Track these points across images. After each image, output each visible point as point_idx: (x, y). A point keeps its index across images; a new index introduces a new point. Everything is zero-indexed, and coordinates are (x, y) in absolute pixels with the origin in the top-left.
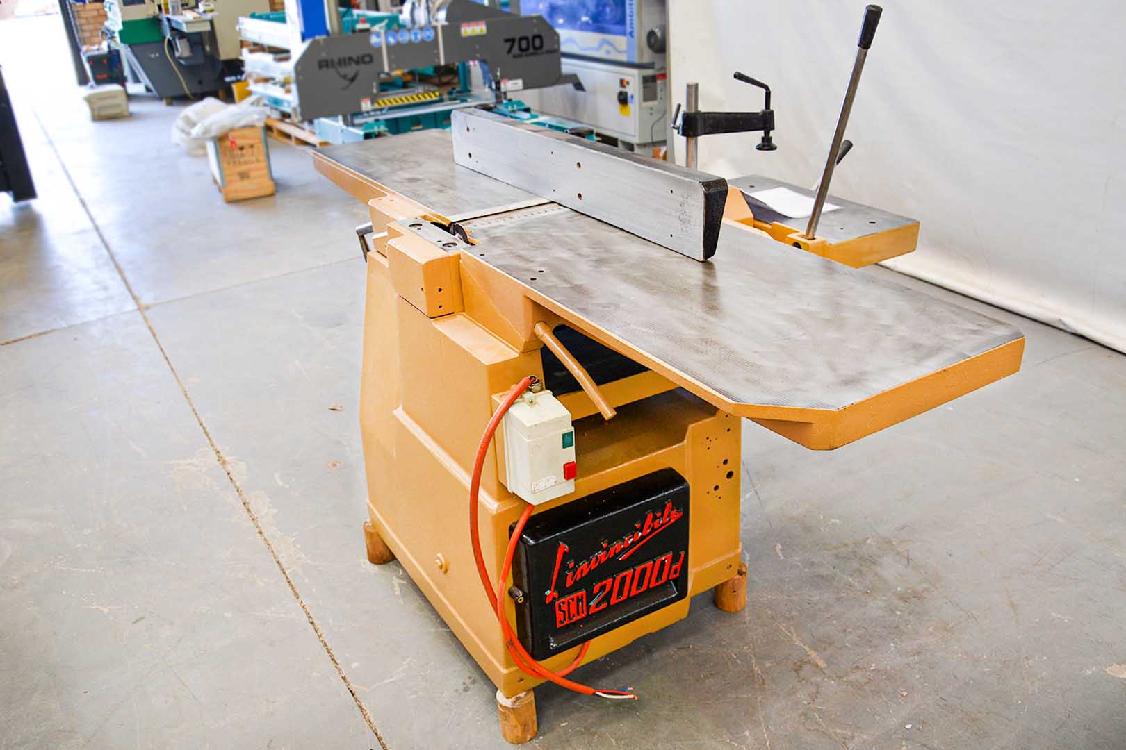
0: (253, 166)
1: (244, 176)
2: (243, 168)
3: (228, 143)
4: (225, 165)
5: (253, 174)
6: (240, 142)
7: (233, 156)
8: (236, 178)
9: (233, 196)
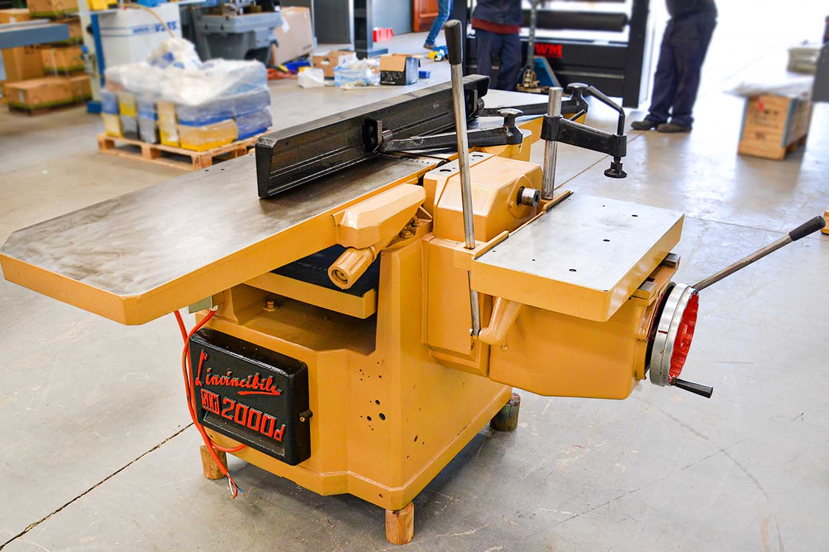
0: (771, 130)
1: (760, 136)
2: (761, 129)
3: (756, 105)
4: (748, 122)
5: (768, 137)
6: (767, 106)
7: (756, 117)
8: (753, 136)
9: (746, 150)
